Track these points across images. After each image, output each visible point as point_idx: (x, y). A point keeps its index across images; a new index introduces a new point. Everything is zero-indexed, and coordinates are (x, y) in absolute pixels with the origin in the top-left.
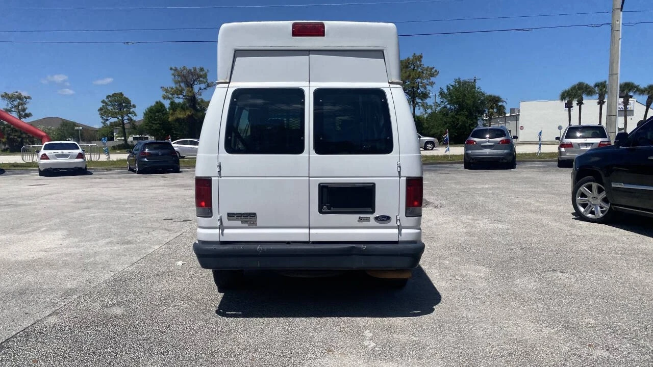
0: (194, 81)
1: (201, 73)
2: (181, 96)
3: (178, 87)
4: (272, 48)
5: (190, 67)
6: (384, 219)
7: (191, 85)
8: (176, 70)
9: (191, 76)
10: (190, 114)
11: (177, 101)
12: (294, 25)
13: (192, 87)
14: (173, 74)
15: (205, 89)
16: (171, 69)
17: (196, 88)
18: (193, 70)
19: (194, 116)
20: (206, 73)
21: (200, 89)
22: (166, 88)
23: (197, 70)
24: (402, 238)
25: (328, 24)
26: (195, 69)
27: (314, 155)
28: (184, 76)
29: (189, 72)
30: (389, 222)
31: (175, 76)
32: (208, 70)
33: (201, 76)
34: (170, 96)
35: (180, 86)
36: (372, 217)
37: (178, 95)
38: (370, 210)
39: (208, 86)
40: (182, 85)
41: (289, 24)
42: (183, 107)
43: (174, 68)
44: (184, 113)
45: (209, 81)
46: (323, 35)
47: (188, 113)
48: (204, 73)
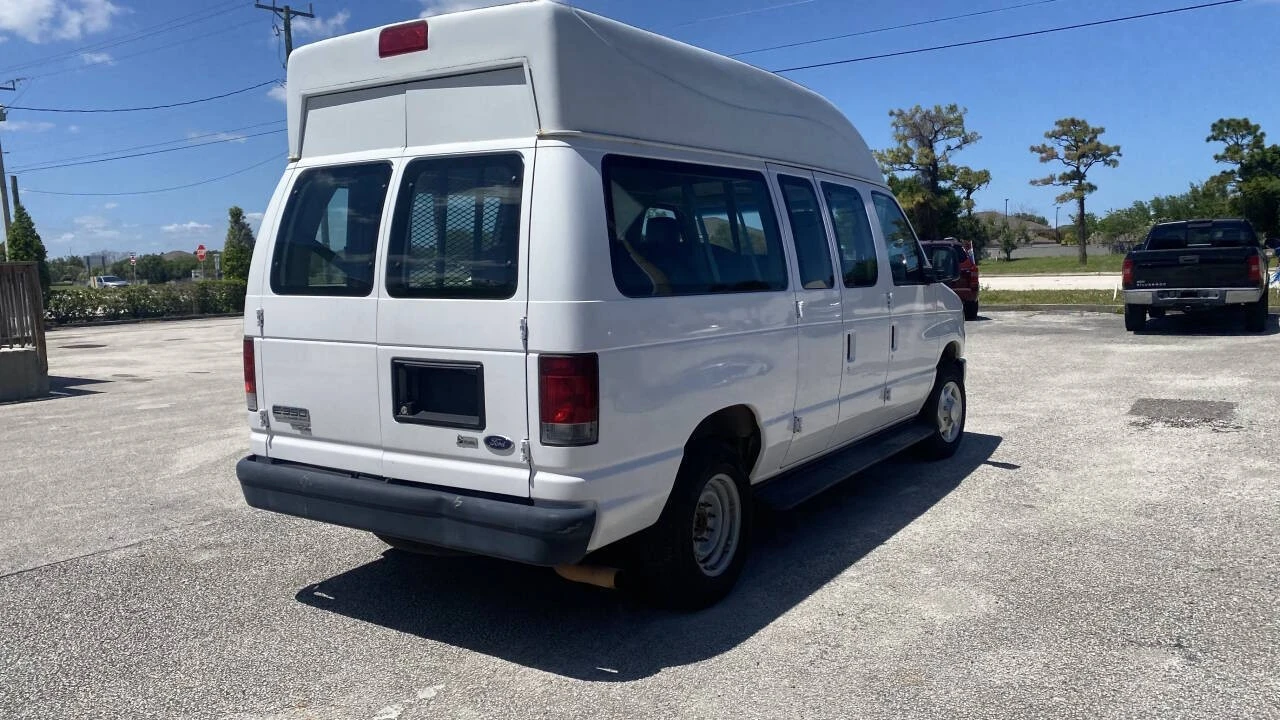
0: (936, 132)
1: (952, 116)
2: (907, 166)
3: (901, 145)
4: (352, 85)
5: (928, 106)
6: (499, 444)
7: (930, 141)
8: (901, 114)
9: (929, 125)
10: (922, 200)
11: (901, 176)
12: (384, 34)
13: (931, 147)
14: (894, 124)
15: (958, 147)
16: (892, 114)
17: (939, 148)
18: (933, 113)
19: (931, 204)
20: (961, 116)
21: (949, 148)
22: (880, 152)
23: (944, 110)
24: (537, 493)
25: (433, 21)
26: (938, 110)
27: (386, 298)
28: (915, 126)
29: (926, 116)
30: (510, 454)
31: (897, 127)
32: (966, 109)
33: (950, 123)
34: (886, 167)
35: (906, 146)
36: (480, 436)
37: (901, 163)
38: (475, 421)
39: (966, 141)
40: (911, 143)
41: (374, 33)
42: (910, 187)
43: (896, 111)
44: (910, 198)
45: (968, 131)
46: (424, 47)
47: (919, 198)
48: (956, 115)
